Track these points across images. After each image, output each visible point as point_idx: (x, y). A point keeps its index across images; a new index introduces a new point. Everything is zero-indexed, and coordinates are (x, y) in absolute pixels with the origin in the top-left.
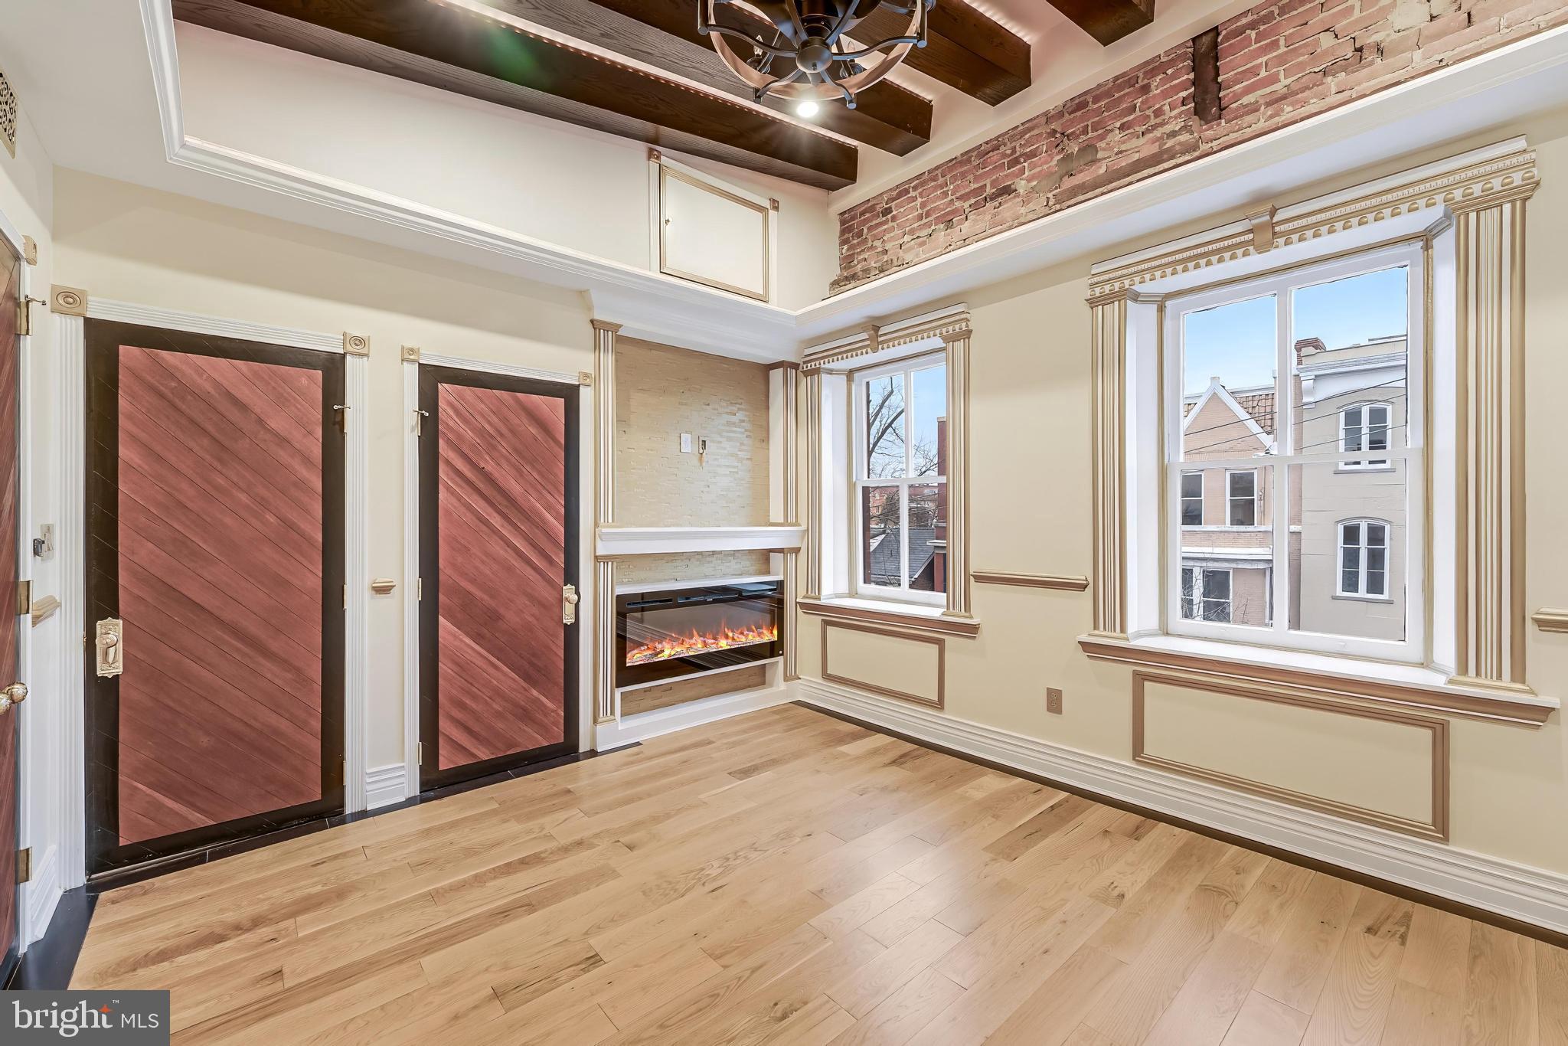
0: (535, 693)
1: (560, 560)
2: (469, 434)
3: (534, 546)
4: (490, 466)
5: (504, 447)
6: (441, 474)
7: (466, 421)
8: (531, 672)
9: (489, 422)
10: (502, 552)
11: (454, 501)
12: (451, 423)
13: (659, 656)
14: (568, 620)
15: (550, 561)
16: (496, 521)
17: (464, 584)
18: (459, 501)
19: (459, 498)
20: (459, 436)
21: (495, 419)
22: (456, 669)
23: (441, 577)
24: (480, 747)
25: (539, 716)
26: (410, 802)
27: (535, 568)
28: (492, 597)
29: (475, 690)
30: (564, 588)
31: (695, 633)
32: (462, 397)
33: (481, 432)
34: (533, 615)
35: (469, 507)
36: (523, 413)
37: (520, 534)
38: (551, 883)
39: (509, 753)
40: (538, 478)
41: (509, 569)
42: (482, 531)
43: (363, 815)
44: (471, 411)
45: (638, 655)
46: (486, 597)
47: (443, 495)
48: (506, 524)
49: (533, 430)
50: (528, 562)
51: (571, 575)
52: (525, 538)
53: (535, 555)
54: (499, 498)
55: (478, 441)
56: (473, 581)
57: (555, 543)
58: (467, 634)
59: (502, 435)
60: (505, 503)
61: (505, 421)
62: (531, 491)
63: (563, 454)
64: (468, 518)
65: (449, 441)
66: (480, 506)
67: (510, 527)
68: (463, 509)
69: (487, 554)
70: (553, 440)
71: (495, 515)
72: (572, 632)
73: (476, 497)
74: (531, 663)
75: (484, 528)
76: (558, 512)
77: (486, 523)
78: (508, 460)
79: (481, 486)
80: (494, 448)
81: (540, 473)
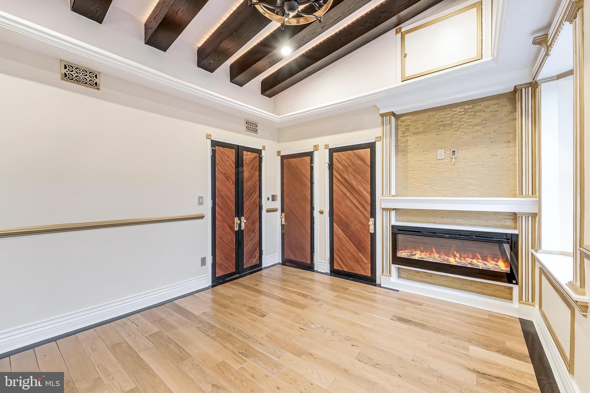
0: (360, 254)
1: (369, 208)
2: (341, 167)
3: (359, 202)
4: (346, 176)
5: (350, 170)
6: (334, 180)
7: (340, 163)
8: (360, 247)
9: (346, 162)
10: (350, 204)
11: (337, 188)
12: (336, 164)
13: (413, 256)
14: (372, 231)
15: (366, 209)
16: (348, 194)
17: (340, 214)
18: (338, 188)
19: (338, 187)
20: (338, 168)
21: (348, 161)
22: (338, 239)
23: (334, 211)
24: (344, 266)
25: (362, 263)
26: (326, 274)
27: (360, 211)
28: (347, 219)
29: (343, 247)
30: (370, 219)
31: (434, 250)
32: (339, 156)
33: (344, 166)
34: (360, 227)
35: (341, 190)
36: (356, 157)
37: (355, 198)
38: (296, 301)
39: (352, 272)
40: (361, 179)
41: (352, 210)
42: (344, 197)
43: (317, 272)
44: (341, 160)
45: (404, 254)
46: (346, 219)
47: (334, 186)
48: (351, 195)
49: (359, 162)
50: (358, 208)
51: (373, 214)
52: (357, 200)
53: (360, 206)
54: (349, 186)
55: (343, 169)
56: (342, 213)
57: (367, 202)
58: (341, 229)
59: (349, 165)
60: (351, 188)
61: (351, 160)
62: (359, 183)
63: (370, 169)
64: (341, 193)
65: (336, 170)
66: (344, 189)
67: (352, 196)
68: (339, 190)
69: (346, 205)
70: (366, 165)
71: (348, 192)
72: (373, 236)
73: (343, 187)
74: (359, 244)
75: (345, 196)
76: (368, 191)
77: (345, 195)
78: (352, 174)
79: (344, 183)
80: (348, 170)
81: (361, 177)
